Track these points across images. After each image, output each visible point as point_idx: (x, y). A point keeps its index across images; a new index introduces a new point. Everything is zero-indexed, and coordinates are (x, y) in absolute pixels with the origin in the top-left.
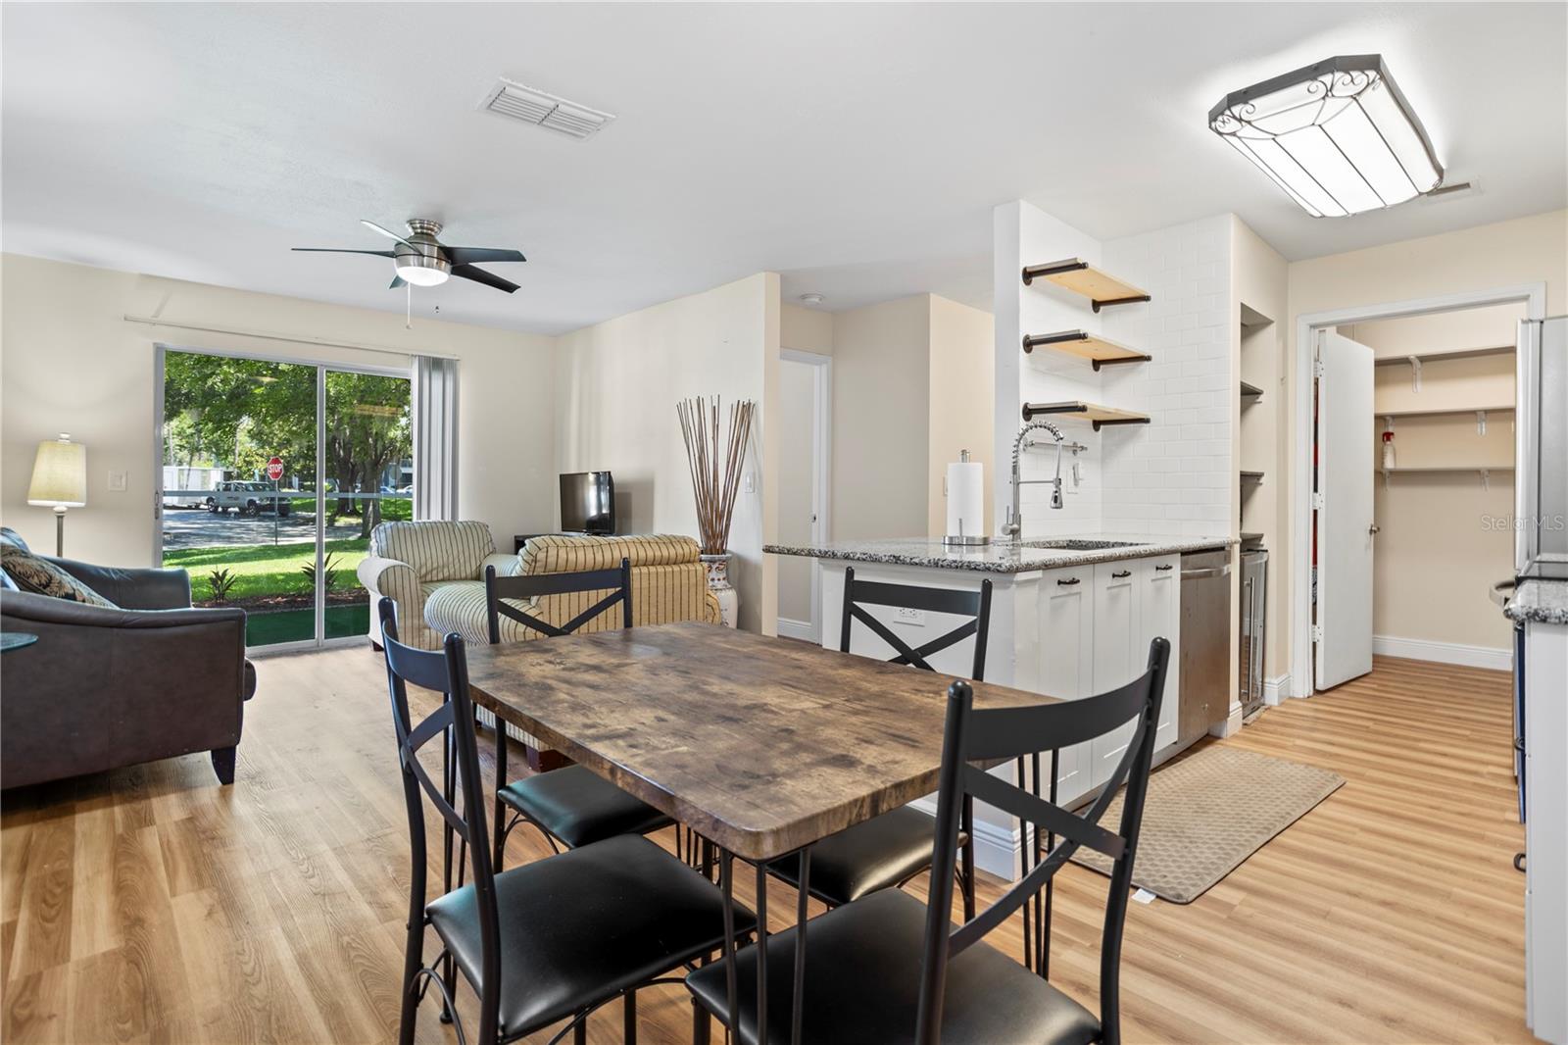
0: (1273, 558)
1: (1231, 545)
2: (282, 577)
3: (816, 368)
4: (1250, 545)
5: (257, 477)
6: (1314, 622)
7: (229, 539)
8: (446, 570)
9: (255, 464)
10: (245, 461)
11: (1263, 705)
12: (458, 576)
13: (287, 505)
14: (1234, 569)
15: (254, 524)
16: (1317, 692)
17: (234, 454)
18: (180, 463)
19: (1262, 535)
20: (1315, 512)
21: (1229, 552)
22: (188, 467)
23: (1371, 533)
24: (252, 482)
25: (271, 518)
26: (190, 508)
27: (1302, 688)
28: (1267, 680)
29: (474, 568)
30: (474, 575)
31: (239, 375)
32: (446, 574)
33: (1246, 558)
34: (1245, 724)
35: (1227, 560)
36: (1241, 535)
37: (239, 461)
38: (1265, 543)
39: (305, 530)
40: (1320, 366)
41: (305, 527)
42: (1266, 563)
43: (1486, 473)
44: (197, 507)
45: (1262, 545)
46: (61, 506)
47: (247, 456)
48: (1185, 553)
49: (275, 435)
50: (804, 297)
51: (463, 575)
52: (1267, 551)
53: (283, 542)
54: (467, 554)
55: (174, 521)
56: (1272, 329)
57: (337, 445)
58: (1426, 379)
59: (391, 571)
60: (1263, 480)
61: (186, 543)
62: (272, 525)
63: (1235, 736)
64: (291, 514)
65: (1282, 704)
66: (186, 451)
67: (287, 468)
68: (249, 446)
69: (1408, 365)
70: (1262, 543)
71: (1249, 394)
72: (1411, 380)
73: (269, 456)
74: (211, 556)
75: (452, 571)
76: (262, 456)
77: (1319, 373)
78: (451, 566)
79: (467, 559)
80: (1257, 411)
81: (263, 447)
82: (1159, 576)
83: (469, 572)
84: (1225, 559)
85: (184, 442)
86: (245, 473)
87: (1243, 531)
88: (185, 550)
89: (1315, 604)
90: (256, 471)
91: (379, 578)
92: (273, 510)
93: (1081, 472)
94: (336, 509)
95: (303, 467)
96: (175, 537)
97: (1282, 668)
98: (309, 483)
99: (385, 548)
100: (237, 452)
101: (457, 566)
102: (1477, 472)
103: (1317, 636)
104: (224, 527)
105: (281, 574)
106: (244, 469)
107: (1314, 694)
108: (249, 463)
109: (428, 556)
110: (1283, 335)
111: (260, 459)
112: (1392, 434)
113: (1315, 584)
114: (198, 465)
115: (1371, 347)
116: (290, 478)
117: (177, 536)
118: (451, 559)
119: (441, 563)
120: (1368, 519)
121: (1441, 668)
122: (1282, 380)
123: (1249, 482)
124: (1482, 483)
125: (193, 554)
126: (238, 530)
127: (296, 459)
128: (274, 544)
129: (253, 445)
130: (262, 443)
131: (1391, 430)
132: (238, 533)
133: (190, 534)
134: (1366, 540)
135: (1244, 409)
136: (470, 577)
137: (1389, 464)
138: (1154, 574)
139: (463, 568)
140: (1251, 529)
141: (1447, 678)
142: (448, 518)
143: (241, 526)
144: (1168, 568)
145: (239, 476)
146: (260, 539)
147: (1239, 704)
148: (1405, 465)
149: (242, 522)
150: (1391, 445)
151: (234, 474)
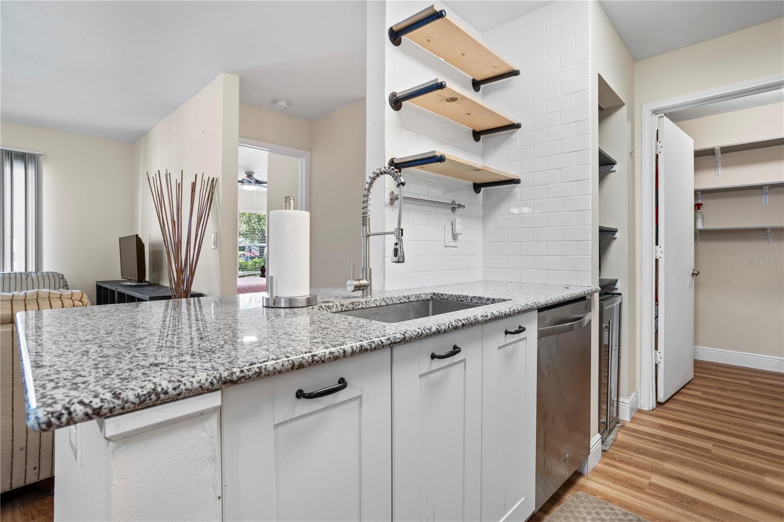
0: (625, 299)
1: (591, 294)
3: (300, 160)
4: (608, 290)
6: (656, 349)
11: (618, 422)
14: (594, 317)
16: (659, 404)
19: (617, 280)
20: (657, 260)
21: (590, 300)
23: (693, 276)
27: (648, 403)
28: (621, 399)
33: (605, 303)
34: (604, 451)
35: (588, 309)
36: (601, 280)
38: (620, 287)
40: (659, 145)
42: (620, 304)
43: (769, 231)
45: (617, 289)
48: (540, 310)
50: (275, 102)
52: (620, 294)
56: (623, 111)
58: (725, 165)
60: (617, 235)
63: (595, 471)
65: (633, 419)
69: (713, 156)
70: (616, 287)
71: (606, 163)
72: (715, 167)
77: (658, 151)
80: (611, 178)
82: (508, 341)
84: (586, 309)
87: (602, 277)
89: (657, 332)
93: (458, 228)
97: (632, 388)
102: (764, 230)
103: (659, 360)
107: (656, 406)
110: (631, 117)
112: (702, 205)
113: (657, 317)
115: (693, 138)
120: (690, 266)
121: (740, 372)
122: (631, 153)
123: (606, 235)
124: (766, 238)
131: (700, 202)
134: (689, 280)
135: (602, 177)
137: (700, 226)
138: (502, 339)
140: (608, 276)
141: (748, 383)
142: (32, 268)
144: (521, 330)
147: (599, 436)
148: (709, 226)
150: (700, 212)
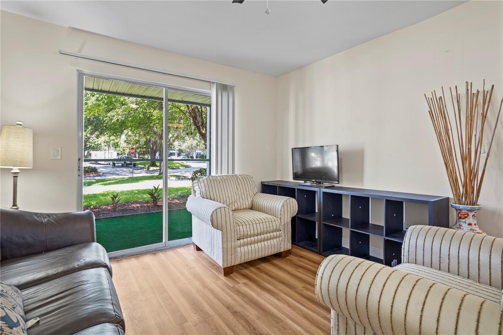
2: (137, 192)
5: (126, 154)
7: (118, 174)
8: (236, 204)
9: (126, 150)
10: (123, 149)
12: (242, 208)
13: (135, 163)
15: (125, 169)
17: (120, 147)
18: (105, 150)
22: (108, 152)
24: (125, 156)
25: (131, 168)
26: (107, 164)
29: (250, 202)
30: (250, 206)
31: (122, 118)
32: (237, 206)
37: (121, 149)
39: (140, 171)
41: (140, 170)
44: (109, 164)
46: (15, 169)
47: (124, 148)
49: (132, 141)
51: (245, 207)
53: (135, 175)
54: (245, 194)
55: (102, 168)
57: (150, 144)
59: (218, 211)
61: (106, 176)
62: (131, 170)
64: (136, 166)
66: (107, 147)
67: (136, 151)
68: (124, 145)
73: (130, 148)
74: (113, 181)
75: (239, 204)
76: (128, 148)
78: (238, 201)
79: (246, 197)
81: (128, 145)
83: (247, 204)
85: (106, 144)
86: (123, 153)
88: (105, 179)
90: (126, 153)
91: (212, 216)
92: (132, 165)
94: (150, 165)
95: (140, 151)
96: (103, 174)
98: (141, 156)
99: (204, 192)
100: (121, 147)
101: (241, 201)
104: (117, 171)
105: (136, 190)
106: (123, 152)
108: (124, 150)
109: (227, 196)
111: (127, 149)
114: (111, 151)
116: (135, 154)
117: (103, 173)
118: (238, 198)
119: (233, 200)
125: (107, 181)
126: (121, 172)
127: (138, 148)
128: (132, 176)
129: (125, 145)
130: (128, 143)
132: (121, 173)
133: (106, 173)
136: (248, 207)
139: (244, 202)
143: (121, 170)
145: (121, 154)
146: (127, 174)
149: (122, 169)
151: (120, 154)
